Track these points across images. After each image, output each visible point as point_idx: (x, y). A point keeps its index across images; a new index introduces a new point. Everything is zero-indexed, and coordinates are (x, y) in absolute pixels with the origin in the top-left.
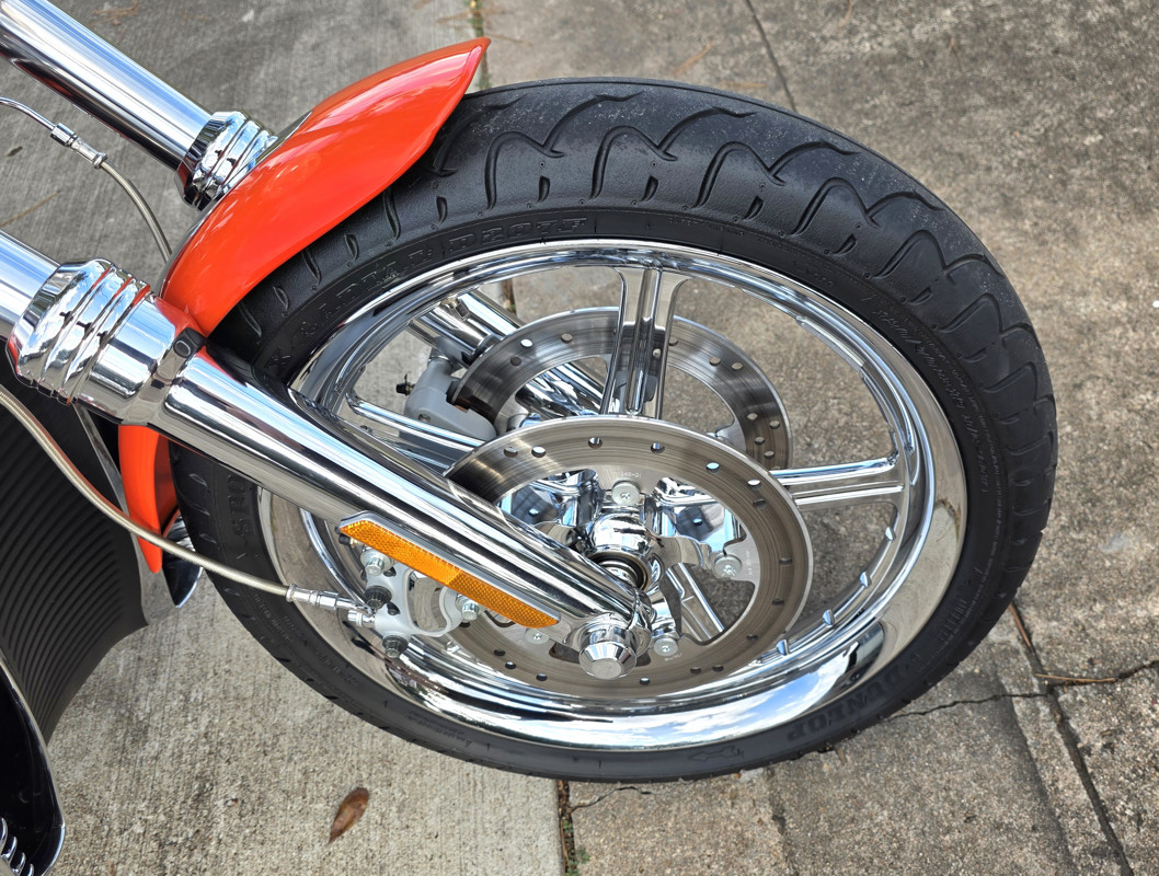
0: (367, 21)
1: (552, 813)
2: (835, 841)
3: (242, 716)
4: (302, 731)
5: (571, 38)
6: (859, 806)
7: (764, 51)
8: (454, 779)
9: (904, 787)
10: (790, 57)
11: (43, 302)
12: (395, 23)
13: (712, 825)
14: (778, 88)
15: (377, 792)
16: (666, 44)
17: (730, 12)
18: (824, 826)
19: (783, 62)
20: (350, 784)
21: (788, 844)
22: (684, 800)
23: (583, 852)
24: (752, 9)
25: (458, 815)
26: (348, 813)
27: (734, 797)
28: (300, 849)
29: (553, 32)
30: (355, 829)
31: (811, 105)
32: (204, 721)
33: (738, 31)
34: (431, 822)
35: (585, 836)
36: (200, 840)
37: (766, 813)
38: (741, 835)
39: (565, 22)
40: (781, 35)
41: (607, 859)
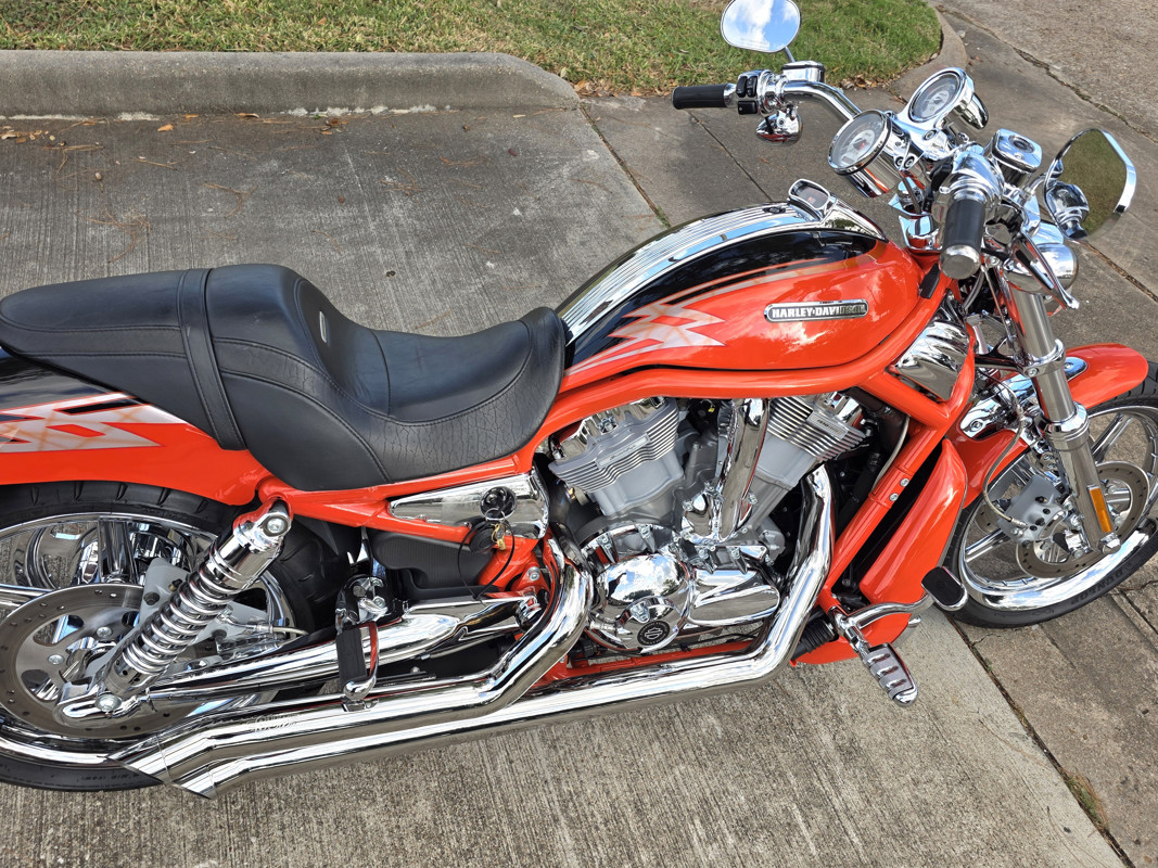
1: (966, 646)
2: (1079, 651)
9: (1092, 630)
13: (1031, 647)
21: (1061, 651)
22: (1014, 637)
23: (987, 659)
37: (1048, 641)
38: (1044, 651)
41: (998, 662)
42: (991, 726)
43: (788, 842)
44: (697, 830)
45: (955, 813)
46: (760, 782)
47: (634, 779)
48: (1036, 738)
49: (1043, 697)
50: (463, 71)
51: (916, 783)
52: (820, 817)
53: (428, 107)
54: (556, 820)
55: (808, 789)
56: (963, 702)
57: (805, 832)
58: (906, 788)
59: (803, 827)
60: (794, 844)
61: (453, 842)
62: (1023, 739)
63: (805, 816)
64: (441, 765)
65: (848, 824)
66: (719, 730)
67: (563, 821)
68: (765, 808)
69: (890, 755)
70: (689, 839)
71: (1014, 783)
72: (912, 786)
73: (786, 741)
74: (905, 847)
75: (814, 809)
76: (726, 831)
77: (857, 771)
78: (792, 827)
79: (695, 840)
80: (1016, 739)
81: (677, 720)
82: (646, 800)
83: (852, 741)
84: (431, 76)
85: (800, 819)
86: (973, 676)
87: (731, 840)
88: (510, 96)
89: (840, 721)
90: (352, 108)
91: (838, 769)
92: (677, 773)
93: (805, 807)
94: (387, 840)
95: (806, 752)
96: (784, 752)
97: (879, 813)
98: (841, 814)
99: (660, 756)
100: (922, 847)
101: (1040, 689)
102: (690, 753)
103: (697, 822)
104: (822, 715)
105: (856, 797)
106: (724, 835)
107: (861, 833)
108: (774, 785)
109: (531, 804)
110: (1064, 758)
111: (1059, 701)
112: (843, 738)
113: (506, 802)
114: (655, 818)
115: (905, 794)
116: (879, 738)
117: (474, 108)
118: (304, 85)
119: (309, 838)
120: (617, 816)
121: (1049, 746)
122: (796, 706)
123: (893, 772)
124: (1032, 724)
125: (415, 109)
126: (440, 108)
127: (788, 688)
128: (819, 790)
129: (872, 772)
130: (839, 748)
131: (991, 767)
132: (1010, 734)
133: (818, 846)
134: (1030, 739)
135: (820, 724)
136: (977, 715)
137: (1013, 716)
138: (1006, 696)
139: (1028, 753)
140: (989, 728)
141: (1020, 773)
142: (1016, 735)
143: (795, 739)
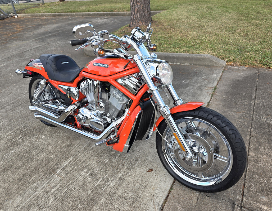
0: (198, 89)
1: (172, 183)
2: (203, 205)
3: (144, 156)
4: (149, 160)
5: (224, 102)
6: (208, 204)
7: (252, 115)
8: (163, 174)
9: (215, 205)
10: (255, 118)
11: (164, 107)
12: (201, 91)
13: (189, 195)
14: (251, 121)
15: (154, 170)
16: (238, 108)
17: (250, 108)
18: (202, 203)
19: (254, 118)
20: (152, 168)
21: (197, 203)
22: (187, 191)
23: (173, 189)
24: (254, 109)
25: (161, 177)
26: (150, 170)
27: (193, 194)
28: (143, 171)
29: (222, 100)
30: (150, 172)
31: (254, 125)
32: (140, 154)
33: (250, 111)
34: (158, 176)
35: (174, 187)
36: (134, 165)
37: (196, 198)
38: (192, 198)
39: (225, 100)
40: (256, 115)
41: (175, 191)
42: (155, 198)
43: (94, 181)
44: (86, 170)
45: (125, 201)
46: (102, 172)
47: (88, 159)
48: (163, 208)
49: (177, 204)
50: (196, 57)
51: (125, 192)
52: (103, 183)
53: (188, 64)
54: (73, 156)
55: (107, 178)
56: (155, 190)
59: (99, 182)
60: (94, 182)
61: (62, 150)
62: (159, 205)
64: (72, 142)
65: (106, 187)
66: (107, 162)
67: (74, 157)
68: (98, 175)
69: (128, 185)
70: (83, 170)
71: (144, 209)
72: (124, 192)
73: (114, 170)
74: (109, 197)
77: (118, 182)
78: (98, 180)
80: (157, 204)
81: (103, 157)
82: (85, 162)
83: (124, 178)
84: (189, 58)
85: (100, 180)
86: (165, 188)
87: (88, 175)
88: (207, 63)
89: (126, 174)
90: (173, 63)
91: (116, 179)
92: (94, 162)
93: (103, 180)
94: (57, 145)
95: (114, 174)
96: (111, 171)
97: (113, 190)
98: (107, 185)
99: (95, 159)
100: (111, 200)
101: (178, 202)
102: (99, 161)
103: (87, 169)
104: (125, 172)
105: (112, 185)
106: (88, 173)
107: (106, 190)
108: (103, 174)
109: (74, 152)
112: (123, 177)
113: (72, 150)
114: (83, 165)
115: (121, 192)
116: (129, 182)
117: (198, 65)
118: (166, 58)
119: (52, 140)
120: (80, 161)
122: (122, 167)
123: (124, 187)
124: (165, 205)
125: (185, 64)
126: (191, 64)
127: (125, 165)
128: (108, 180)
129: (121, 185)
130: (120, 177)
131: (143, 203)
132: (157, 202)
133: (97, 186)
134: (161, 207)
135: (122, 172)
136: (155, 194)
137: (163, 201)
138: (167, 197)
139: (156, 208)
140: (154, 198)
141: (148, 209)
142: (158, 203)
143: (116, 171)
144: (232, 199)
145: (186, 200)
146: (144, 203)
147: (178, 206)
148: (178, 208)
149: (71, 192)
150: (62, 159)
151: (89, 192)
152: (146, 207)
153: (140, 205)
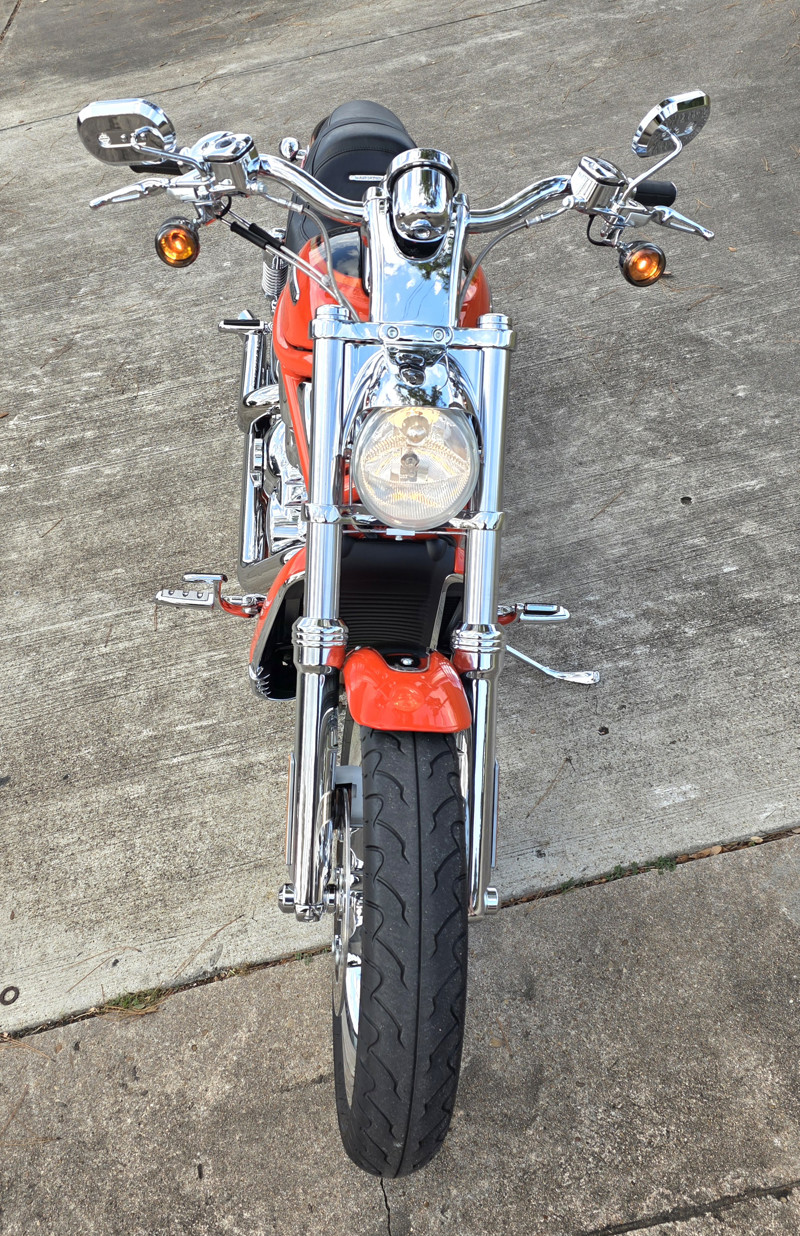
2: (304, 1116)
6: (325, 1133)
13: (320, 1036)
18: (314, 1109)
21: (307, 1085)
23: (310, 961)
35: (320, 959)
38: (313, 1055)
41: (306, 975)
42: (235, 926)
43: (191, 712)
44: (218, 655)
45: (167, 851)
46: (241, 700)
48: (211, 980)
49: (253, 1015)
51: (204, 824)
52: (201, 738)
55: (225, 734)
56: (267, 904)
57: (194, 724)
58: (201, 814)
59: (198, 724)
60: (188, 716)
62: (213, 960)
63: (206, 727)
65: (189, 757)
68: (220, 700)
69: (234, 809)
70: (214, 650)
71: (174, 925)
72: (201, 819)
73: (269, 725)
74: (157, 797)
75: (208, 735)
76: (213, 672)
77: (227, 776)
78: (201, 716)
79: (213, 653)
80: (215, 951)
82: (249, 627)
83: (254, 778)
85: (205, 723)
86: (295, 931)
87: (205, 675)
89: (275, 772)
91: (235, 761)
93: (212, 729)
95: (255, 738)
96: (260, 721)
97: (189, 785)
98: (196, 755)
100: (151, 811)
101: (264, 1017)
103: (225, 656)
104: (283, 757)
105: (207, 769)
106: (210, 671)
107: (179, 767)
108: (235, 710)
110: (179, 1003)
111: (243, 1035)
112: (259, 771)
114: (235, 631)
115: (196, 812)
116: (251, 803)
121: (197, 990)
123: (218, 807)
124: (225, 981)
128: (222, 742)
129: (223, 789)
130: (251, 766)
131: (195, 906)
132: (221, 946)
133: (181, 732)
134: (210, 969)
135: (275, 754)
136: (250, 915)
137: (239, 960)
138: (266, 964)
139: (198, 958)
140: (234, 924)
141: (180, 937)
142: (219, 954)
143: (269, 731)
144: (410, 1226)
145: (288, 1041)
146: (195, 909)
147: (249, 1025)
148: (236, 1032)
149: (119, 693)
150: (222, 565)
151: (147, 733)
152: (182, 924)
153: (182, 903)
